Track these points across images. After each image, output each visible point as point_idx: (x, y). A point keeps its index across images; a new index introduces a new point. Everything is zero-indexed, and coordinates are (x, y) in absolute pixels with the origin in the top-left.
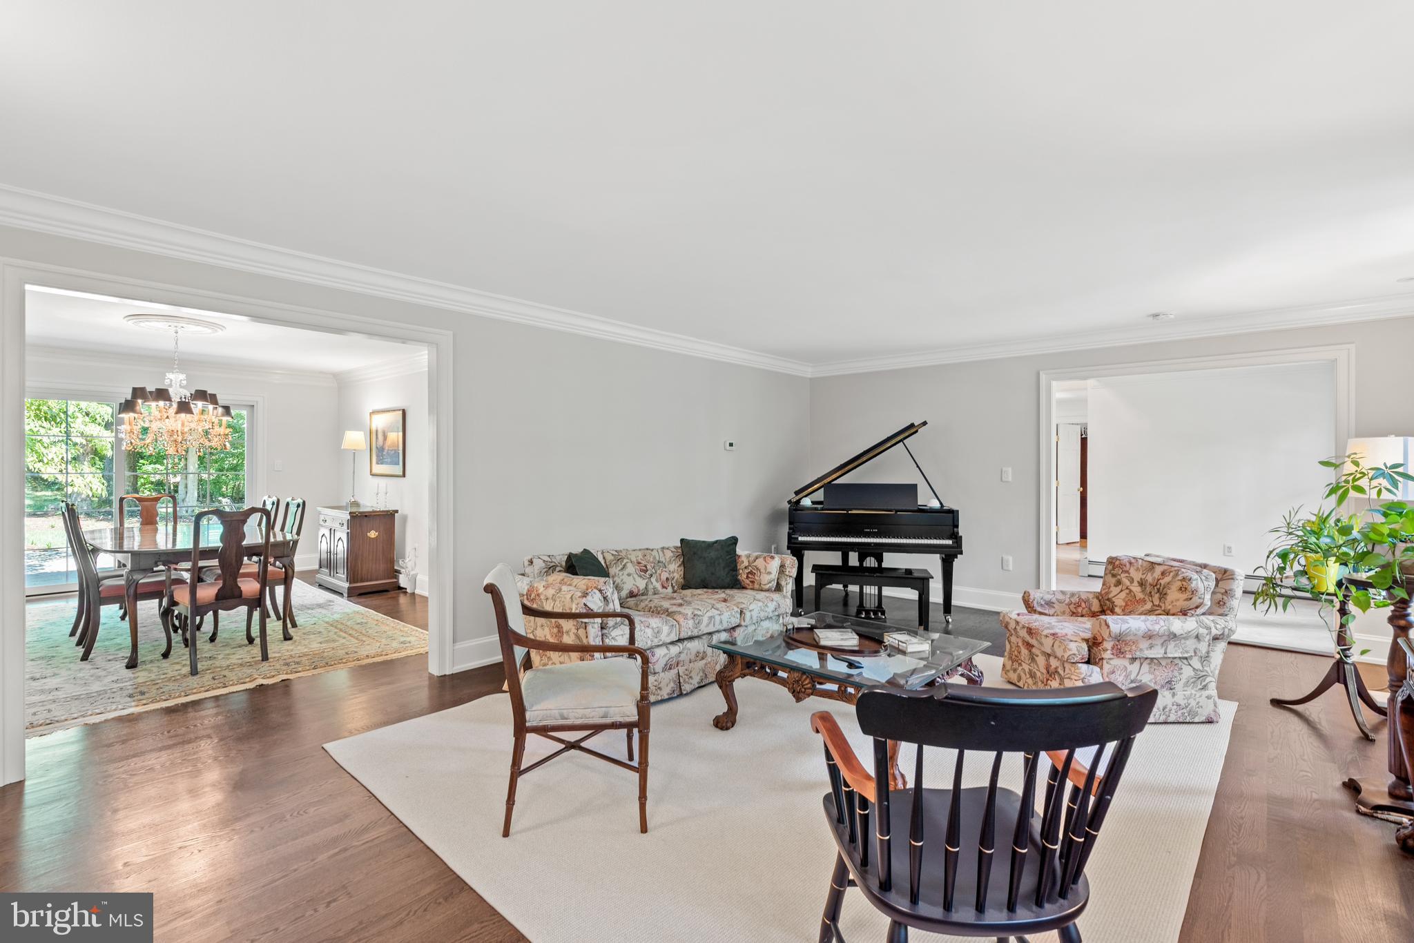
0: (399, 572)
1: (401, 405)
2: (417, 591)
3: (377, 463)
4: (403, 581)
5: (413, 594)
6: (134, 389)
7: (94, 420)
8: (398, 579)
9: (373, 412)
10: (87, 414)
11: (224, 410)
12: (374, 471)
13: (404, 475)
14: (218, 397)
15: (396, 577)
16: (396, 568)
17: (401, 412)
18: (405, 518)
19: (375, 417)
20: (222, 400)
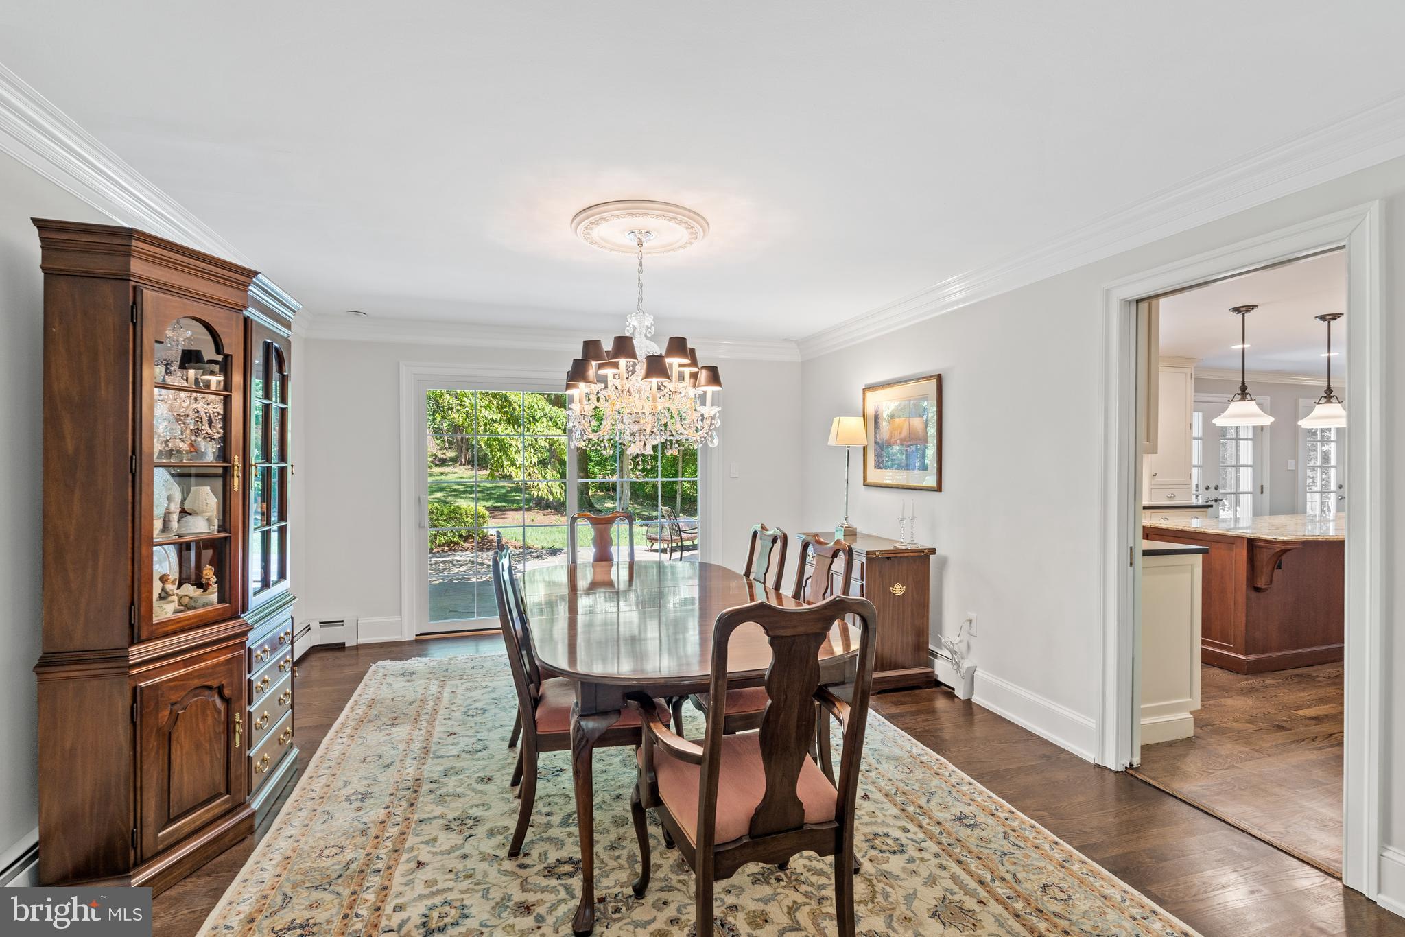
0: (934, 654)
1: (932, 368)
2: (976, 699)
3: (877, 467)
4: (943, 670)
5: (968, 703)
6: (586, 344)
7: (556, 425)
8: (933, 667)
9: (868, 388)
10: (551, 419)
11: (709, 373)
12: (870, 479)
13: (939, 488)
14: (698, 353)
15: (930, 664)
16: (931, 647)
17: (934, 382)
18: (944, 562)
19: (870, 395)
20: (703, 358)
